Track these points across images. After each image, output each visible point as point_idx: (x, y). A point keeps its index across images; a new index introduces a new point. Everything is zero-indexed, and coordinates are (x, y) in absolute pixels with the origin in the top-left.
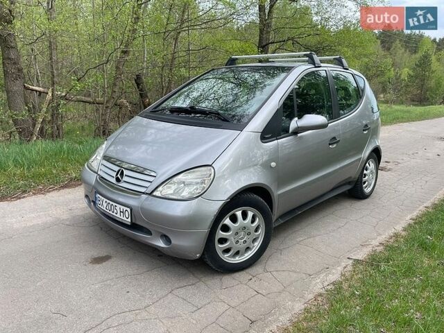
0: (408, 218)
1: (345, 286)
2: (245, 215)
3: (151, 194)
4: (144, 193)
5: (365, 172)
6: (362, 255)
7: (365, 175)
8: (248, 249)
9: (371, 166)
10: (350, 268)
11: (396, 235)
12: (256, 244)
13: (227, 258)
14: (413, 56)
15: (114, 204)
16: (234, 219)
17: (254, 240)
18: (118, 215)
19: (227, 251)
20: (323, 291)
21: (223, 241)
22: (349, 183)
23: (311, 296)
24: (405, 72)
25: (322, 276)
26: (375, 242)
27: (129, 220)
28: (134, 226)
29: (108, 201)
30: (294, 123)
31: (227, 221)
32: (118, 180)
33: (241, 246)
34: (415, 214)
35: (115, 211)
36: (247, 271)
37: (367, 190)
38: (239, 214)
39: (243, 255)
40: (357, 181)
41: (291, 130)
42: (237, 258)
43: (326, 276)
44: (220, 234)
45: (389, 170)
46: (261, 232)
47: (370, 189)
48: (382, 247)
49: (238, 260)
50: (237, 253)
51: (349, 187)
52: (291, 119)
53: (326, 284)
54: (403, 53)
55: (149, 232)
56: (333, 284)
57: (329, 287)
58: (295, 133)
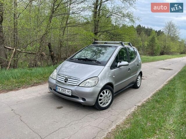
0: (151, 94)
1: (136, 112)
2: (106, 92)
3: (78, 86)
4: (76, 85)
5: (138, 79)
6: (140, 104)
7: (138, 81)
8: (107, 102)
9: (139, 77)
10: (137, 108)
11: (148, 99)
12: (109, 101)
13: (101, 105)
14: (149, 37)
15: (65, 89)
16: (104, 93)
17: (109, 100)
18: (66, 93)
19: (101, 103)
20: (130, 114)
21: (100, 100)
22: (133, 83)
23: (127, 115)
24: (146, 43)
25: (129, 110)
26: (143, 101)
27: (71, 94)
28: (72, 96)
29: (62, 89)
30: (119, 64)
31: (102, 94)
32: (66, 82)
33: (105, 101)
34: (153, 93)
35: (65, 92)
36: (107, 109)
37: (138, 86)
38: (105, 91)
39: (106, 104)
40: (135, 83)
41: (118, 66)
42: (104, 105)
43: (130, 110)
44: (100, 98)
45: (144, 79)
46: (111, 97)
47: (139, 85)
48: (145, 102)
49: (104, 106)
50: (104, 104)
51: (133, 84)
52: (118, 63)
53: (130, 112)
54: (145, 36)
55: (78, 98)
56: (133, 112)
57: (132, 113)
58: (119, 67)
